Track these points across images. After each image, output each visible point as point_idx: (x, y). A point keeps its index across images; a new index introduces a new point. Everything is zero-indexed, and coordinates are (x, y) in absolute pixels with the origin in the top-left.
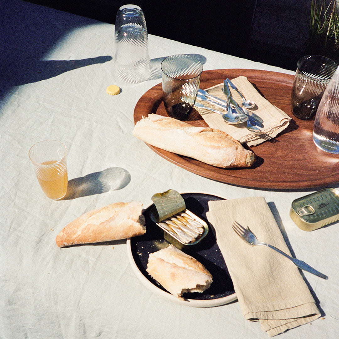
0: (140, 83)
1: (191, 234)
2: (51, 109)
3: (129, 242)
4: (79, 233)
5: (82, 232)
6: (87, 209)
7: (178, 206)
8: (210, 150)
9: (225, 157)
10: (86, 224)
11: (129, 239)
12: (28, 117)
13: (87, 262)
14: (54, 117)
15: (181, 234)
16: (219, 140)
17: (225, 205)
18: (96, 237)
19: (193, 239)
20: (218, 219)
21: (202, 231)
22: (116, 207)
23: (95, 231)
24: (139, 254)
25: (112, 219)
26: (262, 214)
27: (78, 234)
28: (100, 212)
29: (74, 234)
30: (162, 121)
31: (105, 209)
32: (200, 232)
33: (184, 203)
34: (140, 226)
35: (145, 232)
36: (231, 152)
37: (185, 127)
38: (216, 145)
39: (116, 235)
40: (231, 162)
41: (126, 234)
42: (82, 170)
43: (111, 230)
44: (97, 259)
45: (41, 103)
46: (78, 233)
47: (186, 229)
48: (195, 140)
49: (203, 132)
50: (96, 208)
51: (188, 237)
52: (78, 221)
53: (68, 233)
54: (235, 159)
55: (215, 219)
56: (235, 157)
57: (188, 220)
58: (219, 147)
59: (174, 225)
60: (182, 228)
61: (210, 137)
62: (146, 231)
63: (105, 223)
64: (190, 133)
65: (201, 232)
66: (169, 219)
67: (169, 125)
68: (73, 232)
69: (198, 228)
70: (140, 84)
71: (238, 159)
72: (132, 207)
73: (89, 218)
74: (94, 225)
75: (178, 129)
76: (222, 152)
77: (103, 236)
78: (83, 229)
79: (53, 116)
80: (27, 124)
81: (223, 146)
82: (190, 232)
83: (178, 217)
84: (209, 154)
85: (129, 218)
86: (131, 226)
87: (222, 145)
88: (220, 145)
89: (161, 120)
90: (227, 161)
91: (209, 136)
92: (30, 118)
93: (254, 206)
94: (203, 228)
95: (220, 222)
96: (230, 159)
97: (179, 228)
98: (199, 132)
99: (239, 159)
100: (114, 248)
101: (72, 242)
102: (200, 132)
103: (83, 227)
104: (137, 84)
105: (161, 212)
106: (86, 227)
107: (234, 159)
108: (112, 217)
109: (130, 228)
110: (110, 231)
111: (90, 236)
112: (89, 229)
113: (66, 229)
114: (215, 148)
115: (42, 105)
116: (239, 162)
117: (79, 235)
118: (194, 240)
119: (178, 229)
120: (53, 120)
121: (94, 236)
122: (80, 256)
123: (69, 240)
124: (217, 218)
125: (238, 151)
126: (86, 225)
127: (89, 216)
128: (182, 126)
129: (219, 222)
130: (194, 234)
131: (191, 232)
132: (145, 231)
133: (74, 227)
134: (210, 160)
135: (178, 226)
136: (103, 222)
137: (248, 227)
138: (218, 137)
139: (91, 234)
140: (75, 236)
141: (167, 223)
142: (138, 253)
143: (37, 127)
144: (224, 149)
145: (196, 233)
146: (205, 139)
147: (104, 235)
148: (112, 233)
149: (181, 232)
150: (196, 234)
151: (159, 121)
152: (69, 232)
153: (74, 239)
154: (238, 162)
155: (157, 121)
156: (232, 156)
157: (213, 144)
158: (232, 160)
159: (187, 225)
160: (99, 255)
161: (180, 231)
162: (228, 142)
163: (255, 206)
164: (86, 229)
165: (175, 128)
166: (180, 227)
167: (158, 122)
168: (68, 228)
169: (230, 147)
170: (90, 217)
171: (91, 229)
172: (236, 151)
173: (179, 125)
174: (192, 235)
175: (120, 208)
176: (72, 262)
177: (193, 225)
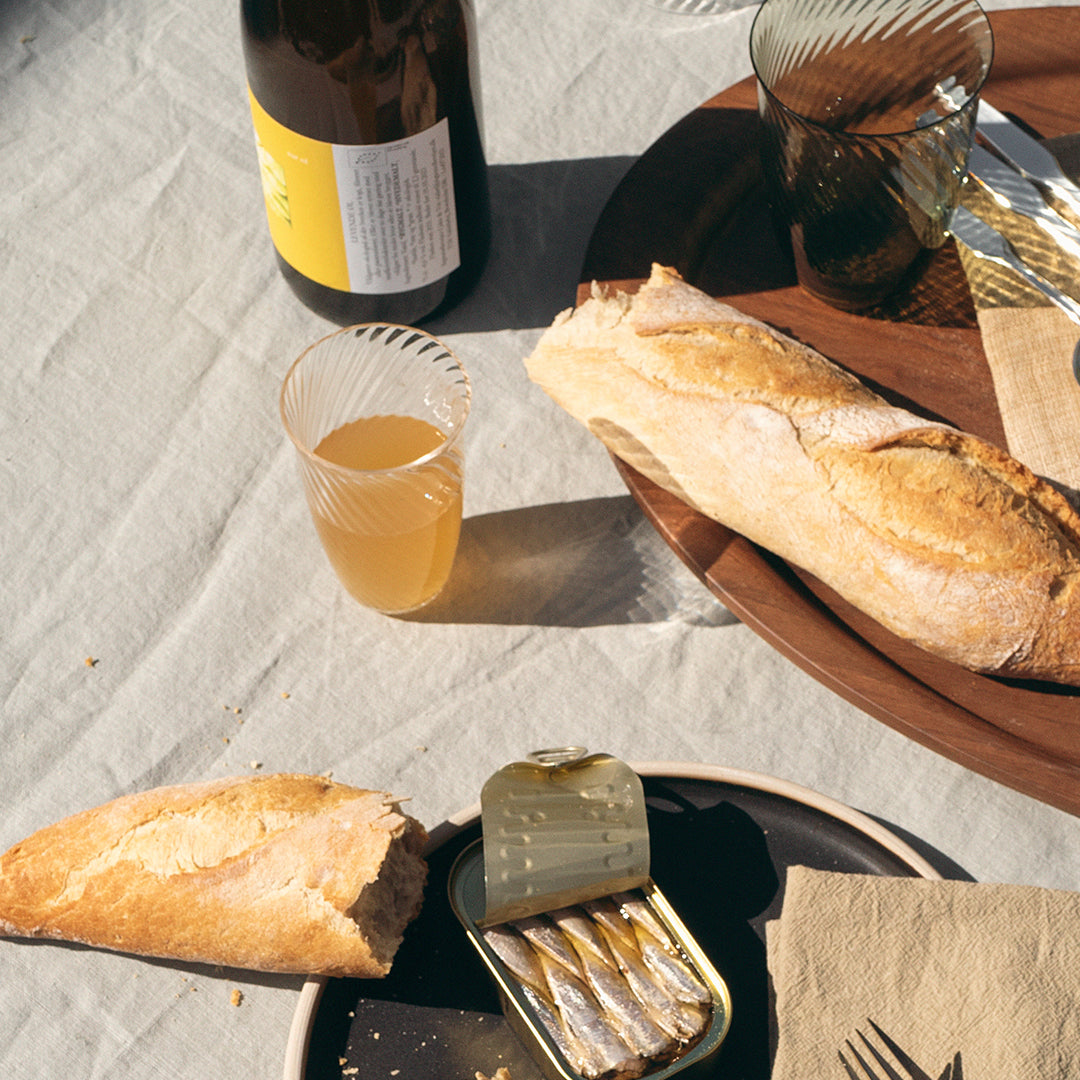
0: (720, 12)
1: (630, 1029)
2: (183, 106)
3: (310, 989)
4: (74, 892)
5: (86, 895)
6: (177, 748)
7: (606, 860)
8: (897, 567)
9: (975, 623)
10: (114, 857)
11: (314, 978)
12: (52, 139)
13: (87, 1043)
14: (182, 164)
15: (578, 1017)
16: (962, 521)
17: (874, 906)
18: (145, 931)
19: (629, 1060)
20: (812, 977)
21: (692, 1023)
22: (272, 807)
23: (144, 907)
24: (346, 1066)
25: (234, 867)
26: (1063, 1003)
27: (71, 900)
28: (194, 815)
29: (53, 892)
30: (688, 336)
31: (220, 804)
32: (679, 1030)
33: (644, 853)
34: (357, 936)
35: (388, 972)
36: (1011, 599)
37: (803, 399)
38: (942, 544)
39: (243, 951)
40: (1008, 654)
41: (292, 960)
42: (226, 514)
43: (220, 923)
44: (139, 1039)
45: (147, 58)
46: (68, 891)
47: (614, 993)
48: (833, 487)
49: (895, 450)
50: (228, 752)
51: (606, 1042)
52: (82, 830)
53: (26, 879)
54: (1035, 643)
55: (797, 971)
56: (1032, 634)
57: (647, 949)
58: (947, 565)
59: (561, 960)
60: (595, 984)
61: (918, 489)
62: (389, 965)
63: (197, 881)
64: (824, 438)
65: (685, 1034)
66: (547, 920)
67: (718, 373)
68: (49, 879)
69: (681, 1004)
70: (717, 18)
71: (1052, 645)
72: (348, 826)
73: (135, 827)
74: (146, 876)
75: (757, 402)
76: (961, 590)
77: (179, 936)
78: (96, 878)
79: (181, 153)
80: (40, 181)
81: (977, 558)
82: (627, 1020)
83: (598, 916)
84: (889, 582)
85: (314, 886)
86: (315, 926)
87: (970, 549)
88: (960, 548)
89: (686, 332)
90: (982, 646)
91: (912, 485)
92: (61, 148)
93: (1036, 944)
94: (708, 1008)
95: (817, 993)
96: (1005, 636)
97: (581, 985)
98: (873, 446)
99: (1058, 645)
100: (241, 998)
101: (37, 928)
102: (876, 449)
103: (96, 866)
104: (700, 19)
105: (504, 876)
106: (110, 872)
107: (1026, 639)
108: (236, 858)
109: (309, 937)
110: (214, 924)
111: (122, 922)
112: (118, 889)
113: (22, 853)
114: (923, 562)
115: (146, 76)
116: (1055, 662)
117: (72, 906)
118: (635, 1066)
119: (574, 986)
120: (173, 180)
121: (139, 925)
122: (66, 1003)
123: (20, 913)
124: (811, 967)
125: (1058, 600)
126: (113, 862)
127: (137, 819)
128: (784, 392)
129: (815, 991)
130: (642, 1037)
131: (634, 1018)
132: (386, 968)
133: (60, 853)
134: (895, 618)
135: (581, 968)
136: (190, 870)
137: (958, 1057)
138: (964, 500)
139: (125, 916)
140: (53, 903)
141: (527, 940)
142: (342, 1062)
143: (82, 208)
144: (978, 578)
145: (656, 1031)
146: (886, 497)
147: (187, 934)
148: (224, 935)
149: (577, 1008)
150: (654, 1040)
151: (677, 332)
152: (31, 879)
153: (48, 917)
154: (1048, 659)
155: (665, 331)
156: (1016, 623)
157: (920, 536)
158: (1017, 647)
159: (630, 976)
160: (158, 1022)
161: (577, 998)
162: (1010, 539)
163: (1043, 948)
164: (105, 882)
165: (747, 396)
166: (589, 974)
167: (667, 336)
168: (32, 853)
169: (1017, 573)
170: (142, 824)
171: (130, 893)
172: (1045, 598)
173: (771, 383)
174: (633, 1038)
175: (292, 816)
176: (19, 1025)
177: (660, 984)
